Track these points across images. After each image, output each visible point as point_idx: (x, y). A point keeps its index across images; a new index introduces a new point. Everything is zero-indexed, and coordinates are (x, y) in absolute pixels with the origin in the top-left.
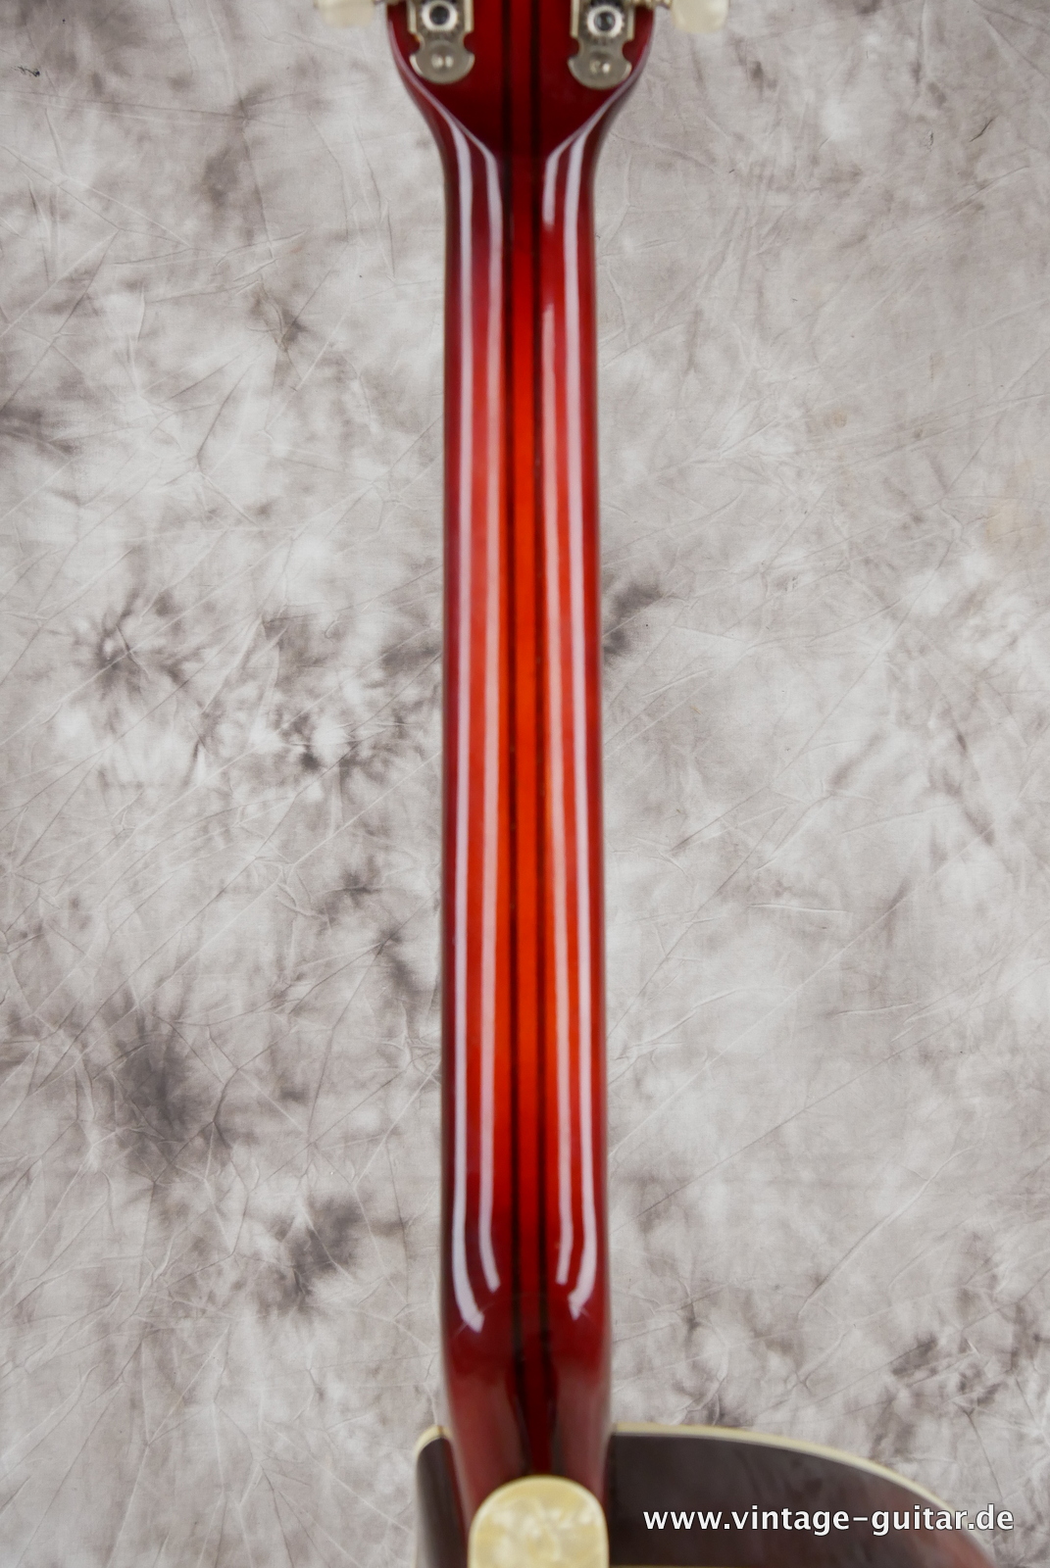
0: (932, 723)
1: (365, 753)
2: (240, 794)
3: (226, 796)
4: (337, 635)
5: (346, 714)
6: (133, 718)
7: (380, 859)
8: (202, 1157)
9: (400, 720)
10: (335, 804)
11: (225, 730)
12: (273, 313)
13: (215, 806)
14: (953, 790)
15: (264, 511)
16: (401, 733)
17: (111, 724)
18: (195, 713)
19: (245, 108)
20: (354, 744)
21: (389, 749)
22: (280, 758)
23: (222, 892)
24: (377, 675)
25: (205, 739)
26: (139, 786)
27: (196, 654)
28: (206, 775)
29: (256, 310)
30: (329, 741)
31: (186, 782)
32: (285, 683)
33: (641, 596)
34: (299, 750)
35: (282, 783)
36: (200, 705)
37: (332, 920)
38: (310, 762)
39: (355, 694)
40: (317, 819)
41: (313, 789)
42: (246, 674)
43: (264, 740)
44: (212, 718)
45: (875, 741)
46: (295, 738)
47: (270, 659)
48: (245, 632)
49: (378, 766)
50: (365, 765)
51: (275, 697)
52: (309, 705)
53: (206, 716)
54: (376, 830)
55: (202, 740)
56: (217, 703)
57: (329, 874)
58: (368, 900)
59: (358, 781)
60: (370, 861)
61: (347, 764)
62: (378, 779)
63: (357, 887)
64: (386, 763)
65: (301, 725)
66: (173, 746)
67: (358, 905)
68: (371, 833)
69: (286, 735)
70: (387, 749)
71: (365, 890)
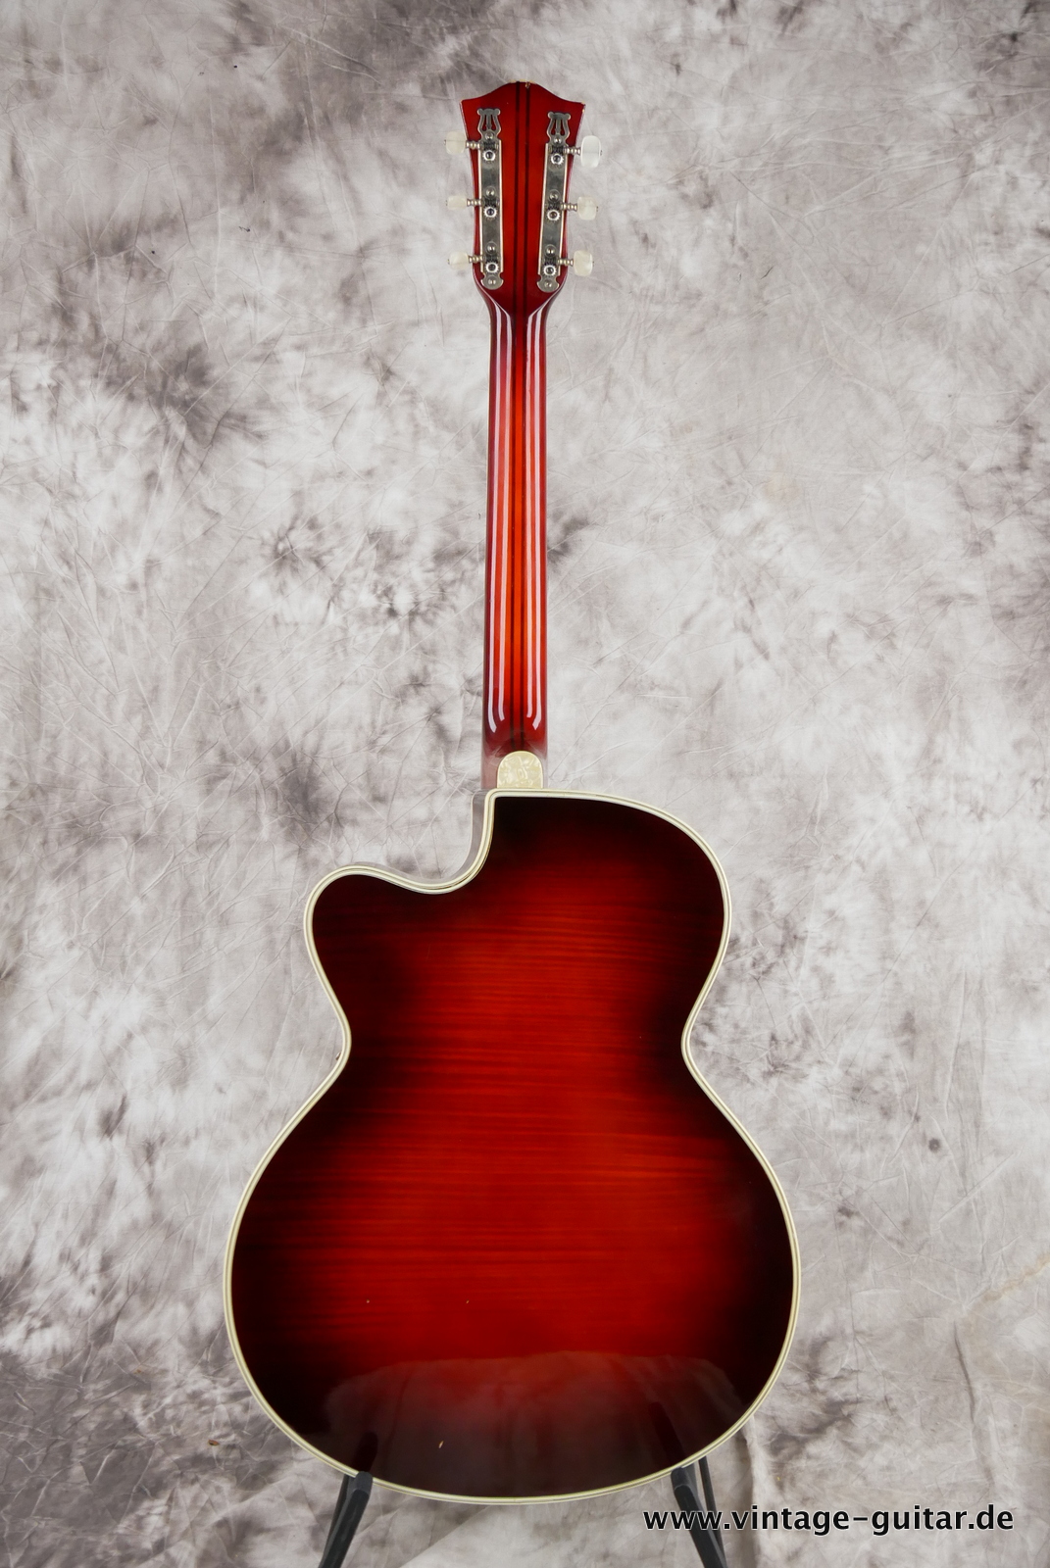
0: (736, 594)
1: (423, 608)
2: (353, 630)
3: (345, 630)
4: (409, 542)
5: (413, 586)
6: (294, 586)
7: (430, 668)
8: (327, 833)
9: (443, 591)
10: (406, 637)
11: (346, 594)
12: (377, 365)
13: (339, 636)
14: (747, 630)
15: (369, 473)
16: (444, 598)
17: (281, 590)
18: (329, 584)
19: (363, 252)
20: (417, 603)
21: (436, 606)
22: (376, 610)
23: (342, 683)
24: (431, 565)
25: (334, 598)
26: (296, 624)
27: (330, 551)
28: (334, 618)
29: (367, 363)
30: (403, 601)
31: (323, 622)
32: (379, 568)
33: (576, 524)
34: (387, 606)
35: (377, 624)
36: (332, 579)
37: (403, 701)
38: (392, 613)
39: (418, 576)
40: (395, 644)
41: (394, 627)
42: (358, 563)
43: (367, 599)
44: (338, 587)
45: (705, 604)
46: (384, 599)
47: (371, 555)
48: (357, 540)
49: (430, 616)
50: (423, 615)
51: (374, 576)
52: (392, 581)
53: (335, 586)
54: (429, 652)
55: (332, 599)
56: (341, 579)
57: (402, 676)
58: (423, 690)
59: (419, 624)
60: (425, 668)
61: (413, 614)
62: (430, 623)
63: (417, 683)
64: (435, 614)
65: (388, 592)
66: (316, 602)
67: (417, 693)
68: (426, 653)
69: (379, 597)
70: (436, 607)
71: (421, 685)
